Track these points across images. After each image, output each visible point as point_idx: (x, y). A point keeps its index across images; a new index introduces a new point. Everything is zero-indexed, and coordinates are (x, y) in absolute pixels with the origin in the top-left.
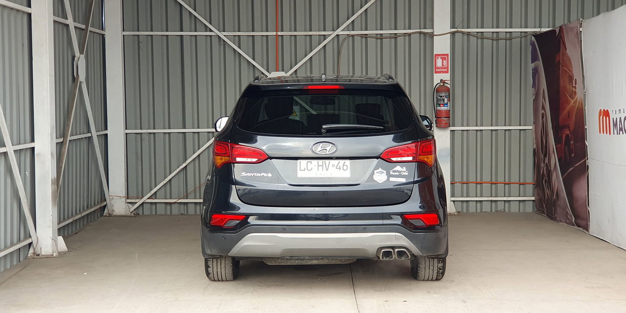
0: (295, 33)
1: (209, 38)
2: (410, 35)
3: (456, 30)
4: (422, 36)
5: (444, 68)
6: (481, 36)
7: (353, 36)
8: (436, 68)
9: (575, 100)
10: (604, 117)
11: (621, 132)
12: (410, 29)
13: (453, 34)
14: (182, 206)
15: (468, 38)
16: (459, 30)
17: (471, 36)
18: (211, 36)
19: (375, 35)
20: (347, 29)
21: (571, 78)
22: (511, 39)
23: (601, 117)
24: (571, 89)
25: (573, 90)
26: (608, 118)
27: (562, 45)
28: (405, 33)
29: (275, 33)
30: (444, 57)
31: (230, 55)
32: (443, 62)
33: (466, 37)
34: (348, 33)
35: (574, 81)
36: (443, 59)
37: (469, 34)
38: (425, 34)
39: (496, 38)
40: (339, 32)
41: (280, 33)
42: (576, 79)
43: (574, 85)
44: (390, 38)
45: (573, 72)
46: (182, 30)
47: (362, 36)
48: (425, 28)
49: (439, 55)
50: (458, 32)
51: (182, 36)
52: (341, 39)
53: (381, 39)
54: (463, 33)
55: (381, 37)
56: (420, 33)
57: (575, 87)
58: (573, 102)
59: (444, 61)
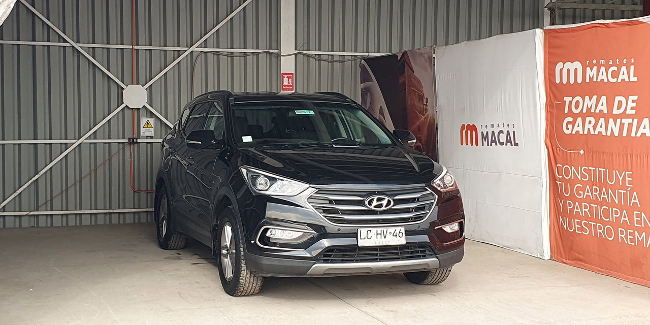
0: (151, 48)
1: (62, 48)
2: (257, 54)
3: (298, 51)
4: (268, 55)
5: (290, 86)
6: (319, 58)
7: (206, 53)
8: (283, 86)
9: (426, 115)
10: (469, 131)
11: (494, 144)
12: (257, 48)
13: (296, 55)
14: (32, 219)
15: (307, 59)
16: (301, 51)
17: (310, 58)
18: (64, 47)
19: (226, 53)
20: (200, 46)
21: (421, 98)
22: (343, 62)
23: (464, 131)
24: (422, 106)
25: (423, 108)
26: (474, 132)
27: (407, 68)
28: (253, 53)
29: (131, 47)
30: (289, 76)
31: (84, 66)
32: (288, 80)
33: (306, 58)
34: (202, 49)
35: (425, 100)
36: (289, 78)
37: (308, 56)
38: (270, 53)
39: (331, 60)
40: (194, 48)
41: (136, 47)
42: (427, 98)
43: (425, 103)
44: (240, 56)
45: (424, 92)
46: (34, 40)
47: (213, 53)
48: (271, 49)
49: (286, 74)
50: (300, 53)
51: (34, 46)
52: (195, 55)
53: (231, 57)
54: (304, 54)
55: (232, 55)
56: (267, 53)
57: (426, 105)
58: (423, 117)
59: (290, 80)
